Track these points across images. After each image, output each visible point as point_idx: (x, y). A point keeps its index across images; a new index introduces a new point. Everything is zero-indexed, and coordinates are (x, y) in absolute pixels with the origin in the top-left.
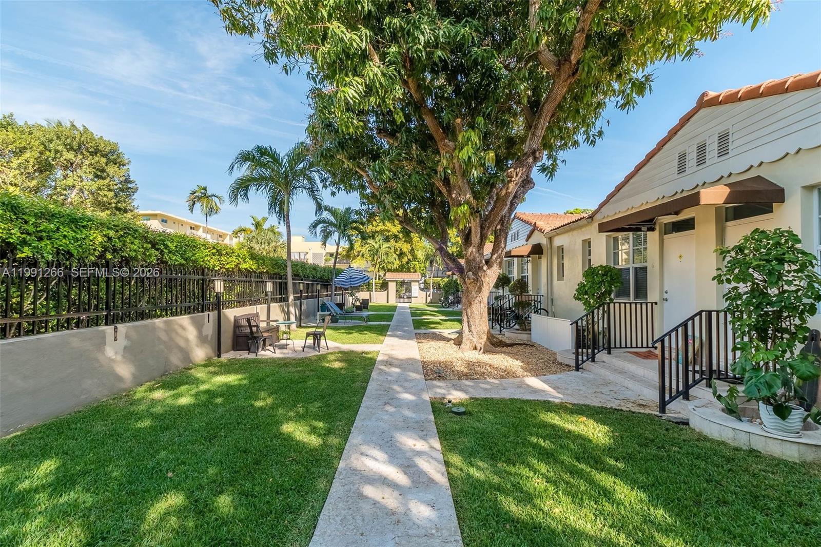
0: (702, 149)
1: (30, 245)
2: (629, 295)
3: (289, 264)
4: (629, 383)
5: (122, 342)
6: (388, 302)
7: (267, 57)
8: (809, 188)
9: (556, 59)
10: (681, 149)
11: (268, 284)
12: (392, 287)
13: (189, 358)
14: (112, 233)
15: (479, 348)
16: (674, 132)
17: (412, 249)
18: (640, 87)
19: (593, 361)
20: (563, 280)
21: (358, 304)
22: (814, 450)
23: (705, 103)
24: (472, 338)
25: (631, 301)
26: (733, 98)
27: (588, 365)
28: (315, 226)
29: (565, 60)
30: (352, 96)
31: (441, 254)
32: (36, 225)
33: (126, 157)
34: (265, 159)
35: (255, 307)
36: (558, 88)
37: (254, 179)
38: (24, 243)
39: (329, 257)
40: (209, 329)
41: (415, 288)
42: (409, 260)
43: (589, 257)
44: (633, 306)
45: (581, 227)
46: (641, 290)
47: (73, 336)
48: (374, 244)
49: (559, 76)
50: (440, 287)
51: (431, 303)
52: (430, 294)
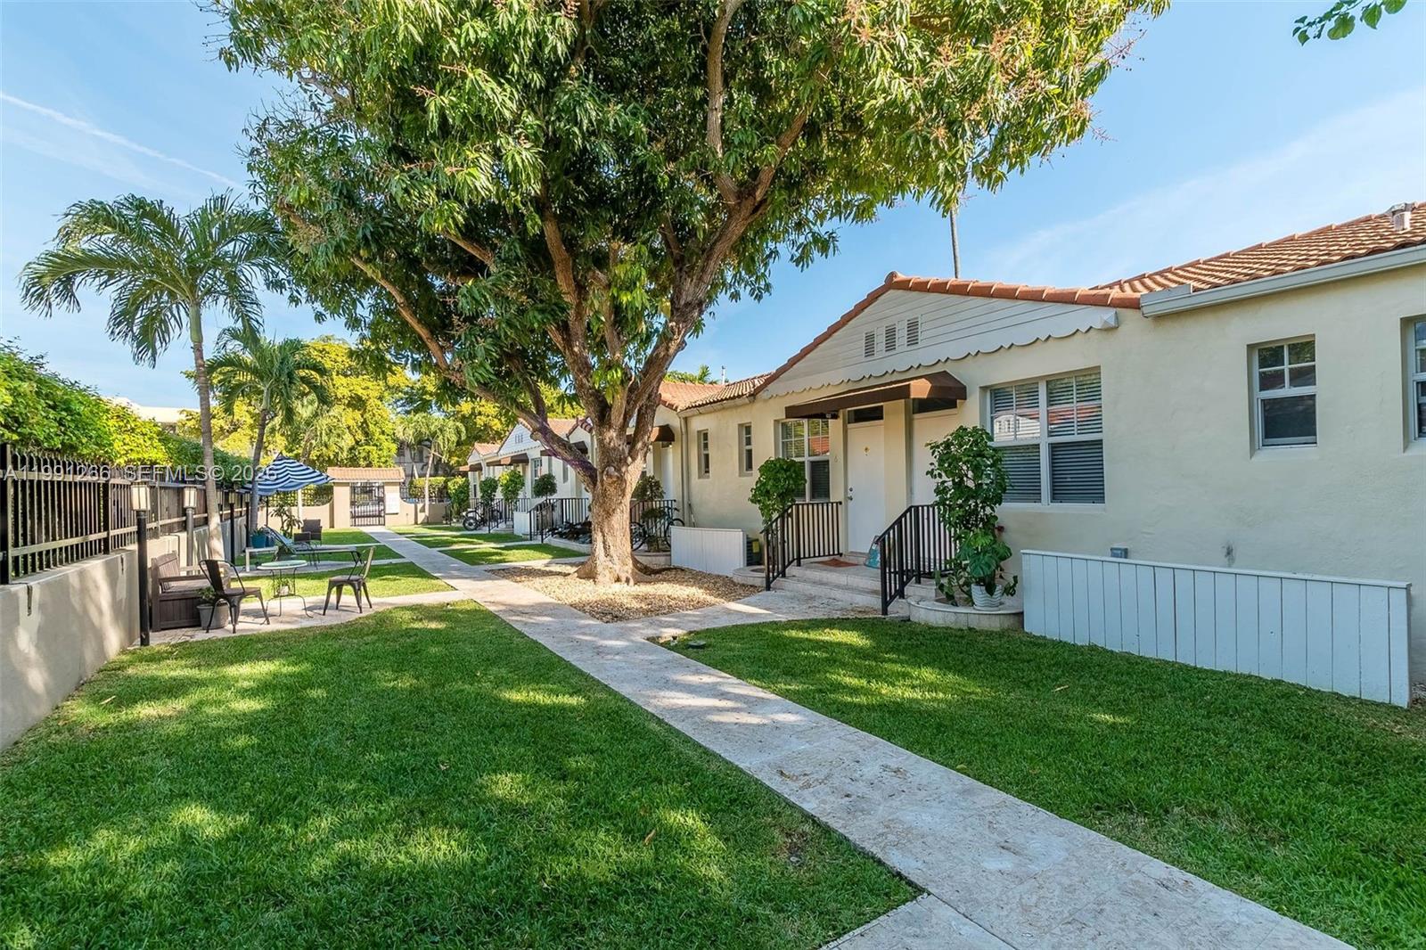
0: (891, 334)
2: (803, 495)
4: (837, 594)
5: (36, 617)
6: (332, 526)
8: (984, 389)
9: (737, 188)
10: (868, 328)
11: (187, 492)
12: (342, 496)
15: (624, 579)
16: (861, 308)
17: (365, 421)
18: (824, 244)
19: (784, 576)
20: (708, 477)
23: (892, 284)
24: (611, 565)
25: (807, 501)
26: (921, 287)
27: (780, 580)
29: (750, 195)
31: (545, 437)
36: (736, 226)
40: (122, 586)
41: (393, 498)
43: (748, 447)
44: (810, 507)
45: (737, 407)
46: (821, 487)
49: (739, 211)
50: (442, 493)
51: (428, 523)
52: (424, 506)
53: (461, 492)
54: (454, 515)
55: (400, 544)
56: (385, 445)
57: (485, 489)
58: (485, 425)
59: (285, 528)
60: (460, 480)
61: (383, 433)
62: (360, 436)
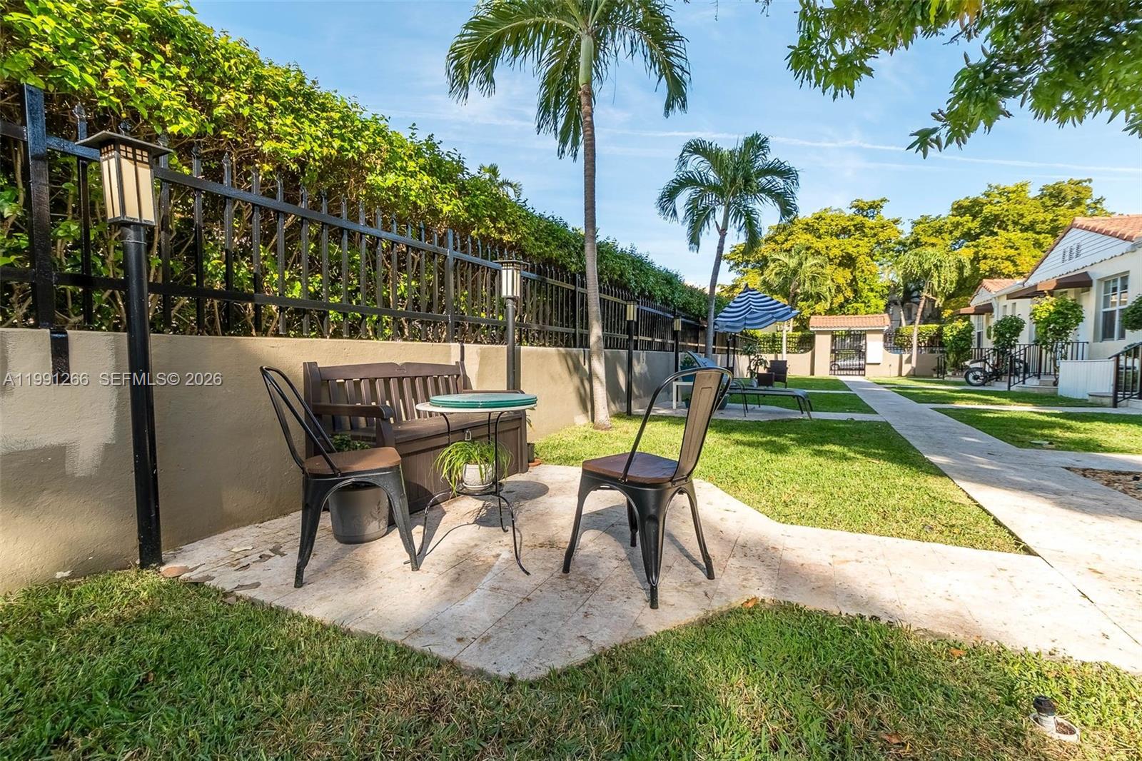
6: (812, 373)
12: (823, 344)
17: (854, 279)
21: (762, 370)
28: (670, 194)
41: (875, 348)
42: (847, 300)
48: (786, 260)
50: (936, 341)
51: (914, 376)
52: (910, 358)
53: (961, 339)
54: (948, 367)
55: (876, 395)
56: (873, 301)
57: (1002, 331)
58: (991, 270)
59: (752, 368)
60: (960, 325)
61: (872, 290)
62: (849, 294)
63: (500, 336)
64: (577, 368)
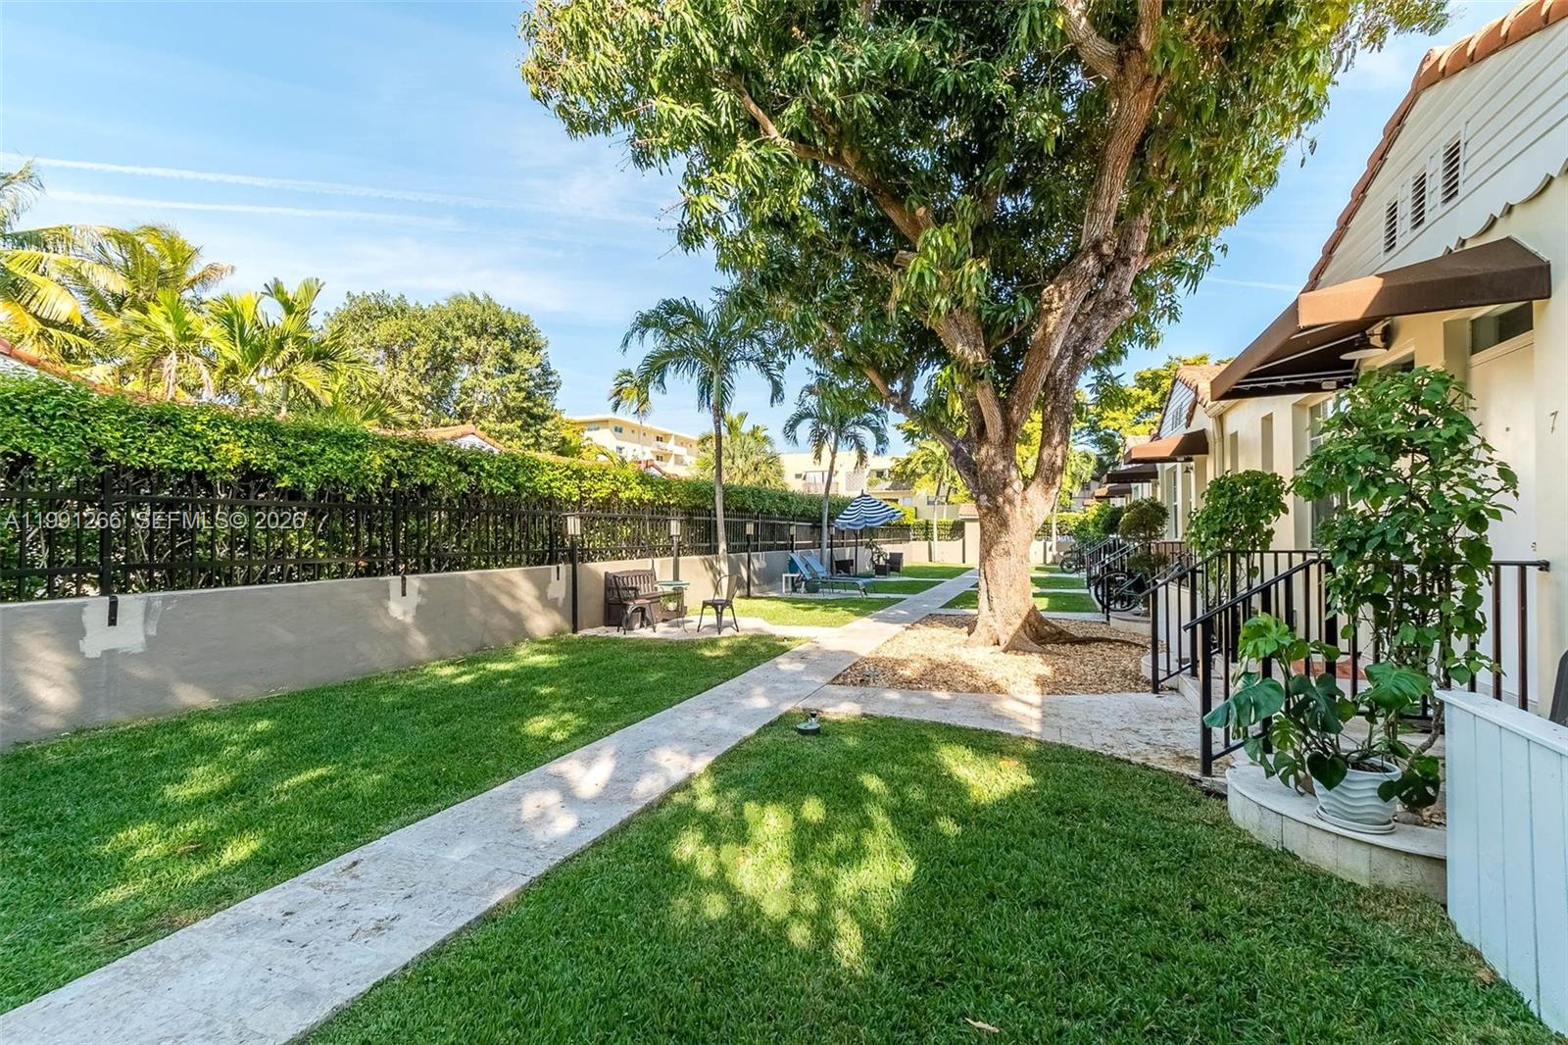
0: (1419, 189)
1: (288, 472)
3: (718, 490)
5: (413, 598)
6: (963, 561)
7: (637, 160)
9: (1114, 48)
10: (1390, 194)
11: (672, 523)
13: (524, 629)
14: (393, 453)
15: (1002, 643)
16: (1378, 158)
21: (881, 562)
22: (1403, 862)
23: (1422, 78)
24: (992, 622)
28: (793, 425)
29: (1131, 48)
30: (708, 207)
32: (296, 447)
33: (543, 335)
34: (678, 320)
35: (650, 560)
36: (1129, 107)
37: (670, 354)
38: (282, 469)
39: (875, 478)
40: (559, 589)
47: (345, 585)
49: (1125, 82)
52: (1052, 544)
55: (961, 582)
59: (875, 559)
63: (666, 551)
64: (712, 567)
